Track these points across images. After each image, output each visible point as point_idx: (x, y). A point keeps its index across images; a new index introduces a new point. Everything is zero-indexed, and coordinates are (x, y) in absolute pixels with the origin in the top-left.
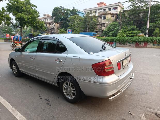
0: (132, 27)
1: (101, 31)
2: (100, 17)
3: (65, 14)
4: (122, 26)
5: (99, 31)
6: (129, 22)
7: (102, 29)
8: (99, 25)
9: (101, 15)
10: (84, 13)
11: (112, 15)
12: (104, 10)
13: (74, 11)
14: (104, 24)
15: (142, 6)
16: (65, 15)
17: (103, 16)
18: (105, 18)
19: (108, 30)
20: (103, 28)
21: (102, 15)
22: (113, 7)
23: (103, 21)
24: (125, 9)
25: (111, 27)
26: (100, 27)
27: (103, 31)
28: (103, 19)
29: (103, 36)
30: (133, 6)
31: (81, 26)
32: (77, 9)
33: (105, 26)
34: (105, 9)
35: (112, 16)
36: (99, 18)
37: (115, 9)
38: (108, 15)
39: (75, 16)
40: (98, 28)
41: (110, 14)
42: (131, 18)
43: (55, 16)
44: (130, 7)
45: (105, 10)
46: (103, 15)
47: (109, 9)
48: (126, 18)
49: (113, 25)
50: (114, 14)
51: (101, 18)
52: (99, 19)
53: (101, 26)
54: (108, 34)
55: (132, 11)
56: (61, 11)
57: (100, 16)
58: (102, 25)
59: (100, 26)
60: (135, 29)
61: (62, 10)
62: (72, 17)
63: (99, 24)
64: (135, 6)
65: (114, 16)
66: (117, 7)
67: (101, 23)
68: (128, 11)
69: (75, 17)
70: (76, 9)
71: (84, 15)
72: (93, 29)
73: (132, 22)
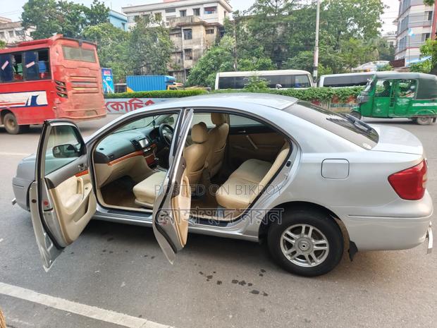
0: (262, 60)
1: (183, 71)
2: (177, 32)
3: (68, 18)
4: (239, 58)
5: (177, 72)
6: (253, 49)
7: (185, 67)
8: (174, 53)
9: (178, 27)
10: (126, 18)
11: (209, 28)
12: (180, 11)
13: (96, 10)
14: (188, 51)
15: (281, 7)
16: (69, 23)
17: (185, 29)
18: (189, 36)
19: (204, 69)
20: (188, 63)
21: (180, 26)
22: (206, 6)
23: (186, 44)
24: (241, 15)
25: (210, 62)
26: (179, 61)
27: (188, 71)
28: (185, 39)
29: (192, 85)
30: (259, 7)
31: (125, 57)
32: (106, 7)
33: (191, 58)
34: (185, 11)
35: (208, 32)
36: (174, 34)
37: (210, 10)
38: (197, 27)
39: (102, 25)
40: (173, 63)
41: (203, 24)
42: (257, 37)
43: (34, 23)
44: (254, 9)
45: (183, 12)
46: (184, 26)
47: (194, 9)
48: (246, 38)
49: (215, 56)
50: (213, 26)
51: (179, 35)
52: (174, 39)
53: (182, 57)
54: (202, 80)
55: (259, 18)
56: (53, 9)
57: (175, 29)
58: (184, 56)
59: (179, 58)
60: (269, 66)
61: (58, 5)
62: (96, 28)
63: (174, 51)
64: (264, 8)
65: (212, 32)
66: (215, 7)
67: (180, 50)
68: (249, 18)
69: (104, 29)
70: (103, 5)
71: (123, 24)
72: (160, 64)
73: (262, 48)
